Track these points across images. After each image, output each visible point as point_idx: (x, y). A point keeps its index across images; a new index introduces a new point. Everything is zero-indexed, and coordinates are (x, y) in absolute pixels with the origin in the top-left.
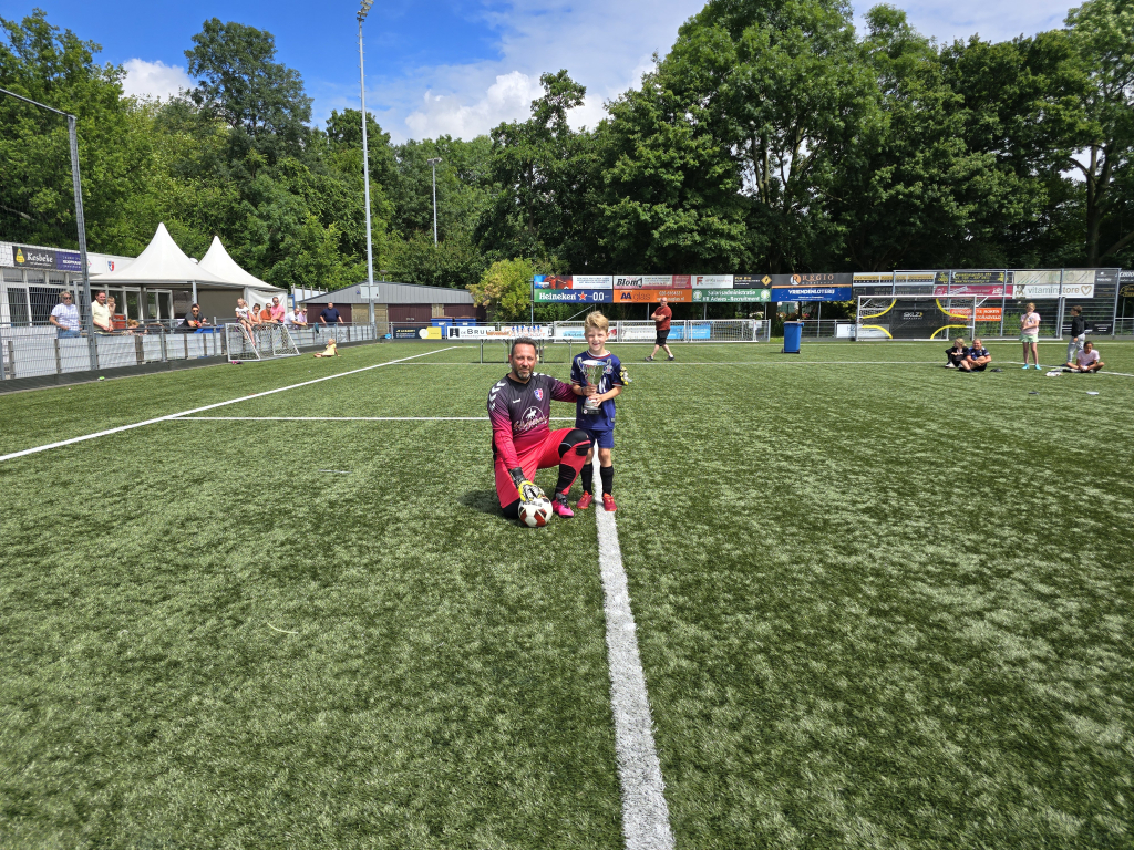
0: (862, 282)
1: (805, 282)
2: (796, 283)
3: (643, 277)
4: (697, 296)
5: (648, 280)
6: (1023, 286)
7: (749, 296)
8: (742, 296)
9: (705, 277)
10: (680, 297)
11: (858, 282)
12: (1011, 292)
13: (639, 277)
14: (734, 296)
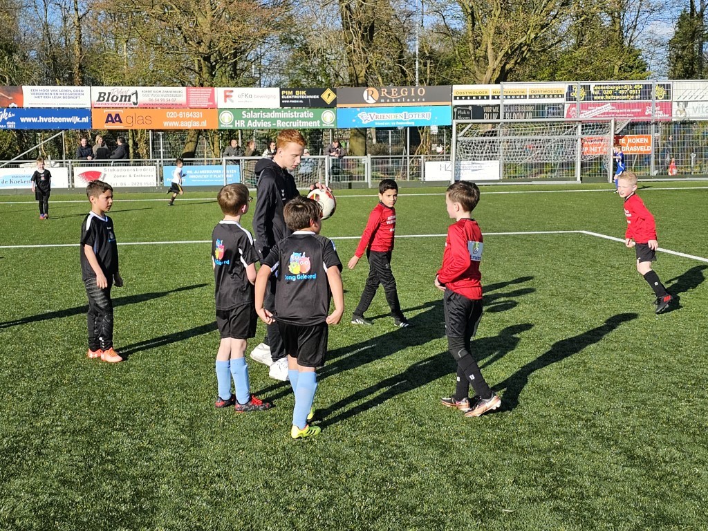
0: (466, 98)
1: (385, 98)
2: (371, 101)
3: (140, 89)
4: (226, 121)
5: (147, 94)
6: (686, 103)
7: (304, 119)
8: (294, 120)
9: (238, 91)
10: (200, 120)
11: (461, 98)
12: (670, 112)
13: (131, 90)
14: (283, 120)
